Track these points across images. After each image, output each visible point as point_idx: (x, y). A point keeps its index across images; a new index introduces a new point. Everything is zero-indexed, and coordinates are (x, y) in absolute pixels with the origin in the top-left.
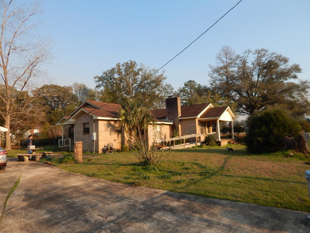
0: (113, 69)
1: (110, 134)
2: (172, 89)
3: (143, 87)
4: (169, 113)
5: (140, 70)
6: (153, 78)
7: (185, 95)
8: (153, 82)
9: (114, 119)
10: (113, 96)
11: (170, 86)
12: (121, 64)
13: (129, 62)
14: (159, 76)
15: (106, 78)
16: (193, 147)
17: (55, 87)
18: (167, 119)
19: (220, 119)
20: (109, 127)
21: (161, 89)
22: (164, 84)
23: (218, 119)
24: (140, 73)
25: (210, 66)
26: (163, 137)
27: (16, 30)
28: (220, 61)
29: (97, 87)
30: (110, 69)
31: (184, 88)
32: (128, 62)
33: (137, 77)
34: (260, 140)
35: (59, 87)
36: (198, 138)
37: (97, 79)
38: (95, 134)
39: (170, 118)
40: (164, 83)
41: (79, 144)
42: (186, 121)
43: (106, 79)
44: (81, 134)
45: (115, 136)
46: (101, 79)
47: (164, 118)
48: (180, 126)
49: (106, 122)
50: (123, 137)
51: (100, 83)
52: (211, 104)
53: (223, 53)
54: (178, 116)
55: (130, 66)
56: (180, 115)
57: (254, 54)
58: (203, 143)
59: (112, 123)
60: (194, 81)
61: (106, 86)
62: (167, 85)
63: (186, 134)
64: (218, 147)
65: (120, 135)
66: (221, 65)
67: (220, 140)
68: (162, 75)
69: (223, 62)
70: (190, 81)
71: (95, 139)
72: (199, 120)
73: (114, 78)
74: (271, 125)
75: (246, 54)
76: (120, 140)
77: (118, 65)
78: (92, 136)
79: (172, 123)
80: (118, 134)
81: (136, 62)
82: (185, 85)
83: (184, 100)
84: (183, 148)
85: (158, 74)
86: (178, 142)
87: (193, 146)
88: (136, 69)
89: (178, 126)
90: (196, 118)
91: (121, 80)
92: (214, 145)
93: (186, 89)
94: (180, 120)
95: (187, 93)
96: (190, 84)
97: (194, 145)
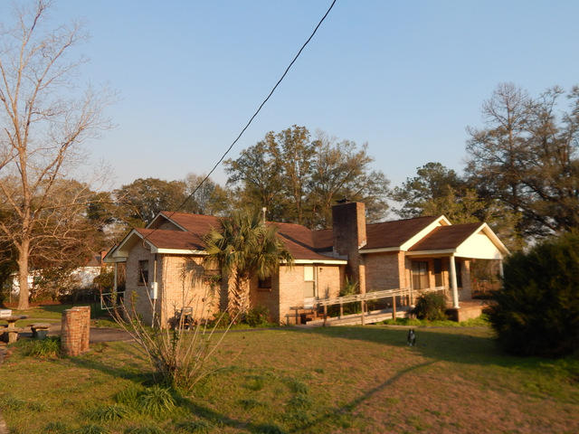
0: (260, 144)
1: (193, 286)
2: (387, 182)
3: (325, 179)
4: (338, 237)
5: (318, 143)
6: (345, 161)
7: (419, 196)
8: (344, 167)
9: (200, 253)
10: (262, 198)
11: (382, 175)
12: (276, 133)
13: (293, 129)
14: (357, 155)
15: (248, 164)
16: (385, 322)
17: (155, 182)
18: (335, 251)
19: (456, 254)
20: (189, 269)
21: (362, 184)
22: (368, 173)
23: (452, 254)
24: (317, 149)
25: (468, 129)
26: (321, 295)
27: (40, 77)
28: (494, 117)
29: (230, 181)
30: (255, 144)
31: (416, 179)
32: (289, 129)
33: (312, 159)
34: (521, 320)
35: (164, 183)
36: (404, 298)
37: (230, 166)
38: (155, 286)
39: (342, 250)
40: (368, 170)
41: (73, 314)
42: (378, 259)
43: (246, 165)
44: (135, 284)
45: (202, 290)
46: (237, 165)
47: (330, 249)
48: (362, 269)
49: (182, 260)
50: (224, 293)
51: (237, 172)
52: (443, 217)
53: (498, 101)
54: (357, 245)
55: (294, 138)
56: (363, 243)
57: (569, 97)
58: (411, 312)
59: (198, 261)
60: (439, 164)
61: (248, 179)
62: (374, 174)
63: (375, 289)
64: (451, 322)
65: (217, 289)
66: (496, 125)
67: (457, 306)
68: (363, 153)
69: (499, 118)
70: (431, 165)
71: (155, 297)
72: (407, 257)
73: (263, 162)
74: (553, 281)
75: (549, 99)
76: (217, 301)
77: (271, 136)
78: (151, 289)
79: (345, 263)
80: (212, 286)
81: (307, 128)
82: (420, 172)
83: (416, 205)
84: (359, 323)
85: (355, 152)
86: (352, 308)
87: (385, 319)
88: (308, 143)
89: (358, 269)
90: (398, 252)
91: (278, 167)
92: (440, 319)
93: (422, 181)
94: (364, 255)
95: (423, 190)
96: (430, 170)
97: (388, 317)
